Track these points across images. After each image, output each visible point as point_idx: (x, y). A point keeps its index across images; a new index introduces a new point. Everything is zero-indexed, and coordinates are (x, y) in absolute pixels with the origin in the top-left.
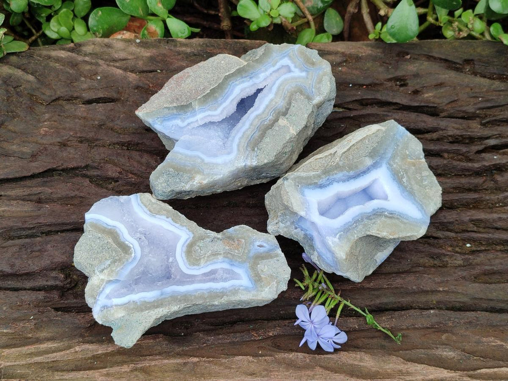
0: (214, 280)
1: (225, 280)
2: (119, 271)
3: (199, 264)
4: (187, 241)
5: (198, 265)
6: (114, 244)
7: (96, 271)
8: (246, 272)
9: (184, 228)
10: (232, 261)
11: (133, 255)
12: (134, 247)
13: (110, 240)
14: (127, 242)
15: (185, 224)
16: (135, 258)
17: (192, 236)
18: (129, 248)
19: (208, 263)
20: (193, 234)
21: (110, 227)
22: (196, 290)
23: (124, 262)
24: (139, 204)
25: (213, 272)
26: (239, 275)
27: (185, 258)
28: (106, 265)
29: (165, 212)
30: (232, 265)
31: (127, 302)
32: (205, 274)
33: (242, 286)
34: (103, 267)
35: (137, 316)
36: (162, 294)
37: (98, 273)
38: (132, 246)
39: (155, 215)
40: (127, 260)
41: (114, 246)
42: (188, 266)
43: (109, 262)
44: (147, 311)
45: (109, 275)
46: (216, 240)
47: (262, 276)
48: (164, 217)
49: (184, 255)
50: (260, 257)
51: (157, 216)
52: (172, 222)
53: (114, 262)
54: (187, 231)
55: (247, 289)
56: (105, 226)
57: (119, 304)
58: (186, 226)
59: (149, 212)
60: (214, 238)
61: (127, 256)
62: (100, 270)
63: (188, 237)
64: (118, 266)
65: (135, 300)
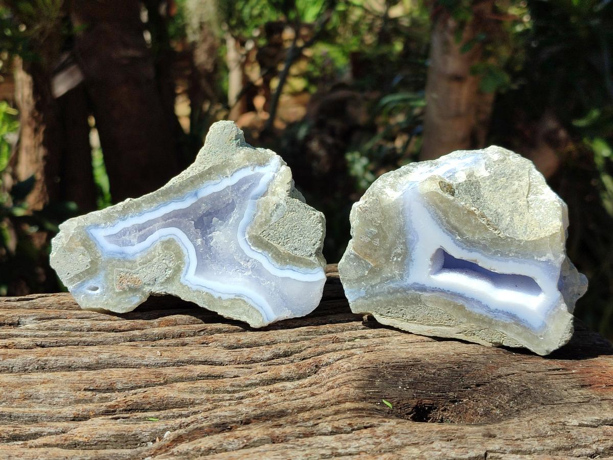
0: (140, 228)
1: (124, 232)
2: (258, 211)
3: (163, 245)
4: (187, 272)
5: (163, 243)
6: (275, 245)
7: (285, 204)
8: (102, 247)
9: (194, 288)
10: (124, 258)
11: (247, 236)
12: (249, 246)
13: (282, 249)
14: (260, 251)
15: (195, 294)
16: (243, 233)
17: (182, 280)
18: (255, 244)
19: (152, 248)
20: (181, 284)
21: (288, 266)
22: (157, 209)
23: (255, 224)
24: (262, 307)
25: (143, 238)
26: (111, 242)
27: (182, 247)
28: (275, 215)
29: (225, 304)
30: (123, 253)
31: (234, 174)
32: (151, 233)
33: (103, 228)
34: (279, 212)
35: (216, 161)
36: (196, 194)
37: (282, 202)
38: (252, 248)
39: (237, 298)
40: (252, 228)
41: (274, 244)
42: (175, 238)
43: (274, 219)
44: (207, 168)
45: (268, 203)
46: (152, 283)
47: (82, 248)
48: (225, 297)
49: (185, 252)
50: (91, 271)
51: (233, 297)
52: (213, 293)
53: (267, 222)
54: (190, 286)
55: (97, 226)
56: (294, 268)
58: (194, 292)
59: (245, 299)
60: (155, 284)
61: (254, 234)
62: (282, 207)
63: (187, 277)
64: (261, 217)
65: (226, 179)
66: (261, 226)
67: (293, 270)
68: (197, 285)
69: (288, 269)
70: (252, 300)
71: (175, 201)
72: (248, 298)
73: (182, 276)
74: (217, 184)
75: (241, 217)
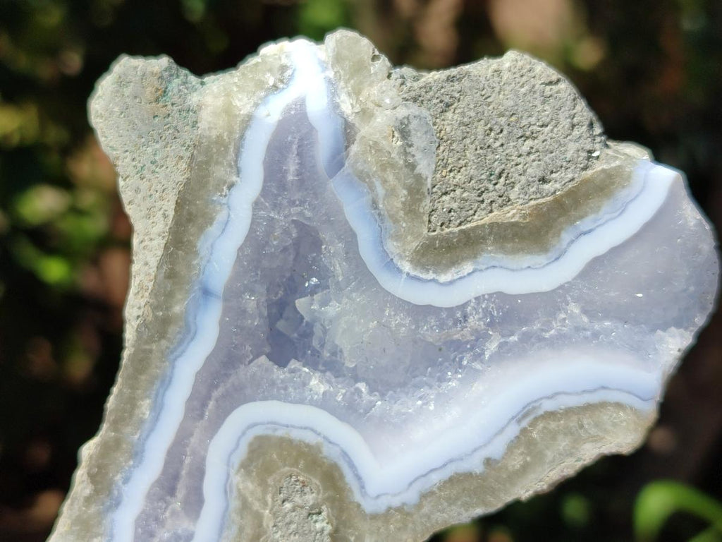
0: (167, 485)
2: (372, 188)
3: (248, 473)
4: (359, 478)
5: (246, 466)
6: (487, 220)
7: (413, 109)
9: (411, 497)
11: (407, 267)
13: (510, 214)
14: (468, 267)
15: (425, 510)
16: (390, 265)
17: (369, 506)
18: (440, 266)
19: (235, 503)
20: (374, 517)
22: (158, 409)
23: (396, 221)
24: (604, 388)
25: (195, 503)
27: (296, 435)
28: (419, 156)
29: (516, 462)
31: (242, 164)
32: (199, 473)
34: (419, 140)
35: (175, 175)
36: (206, 292)
37: (402, 112)
38: (443, 278)
39: (525, 423)
40: (397, 237)
41: (483, 219)
42: (259, 431)
43: (425, 167)
44: (171, 213)
45: (376, 147)
48: (497, 449)
49: (310, 438)
51: (513, 431)
52: (464, 467)
53: (416, 190)
54: (396, 502)
56: (583, 225)
57: (248, 134)
58: (419, 506)
59: (548, 406)
61: (415, 244)
62: (414, 124)
63: (372, 489)
64: (391, 193)
65: (234, 191)
66: (411, 209)
67: (585, 233)
68: (410, 484)
69: (572, 242)
70: (565, 393)
71: (176, 354)
72: (549, 398)
73: (357, 497)
74: (227, 223)
75: (350, 239)
